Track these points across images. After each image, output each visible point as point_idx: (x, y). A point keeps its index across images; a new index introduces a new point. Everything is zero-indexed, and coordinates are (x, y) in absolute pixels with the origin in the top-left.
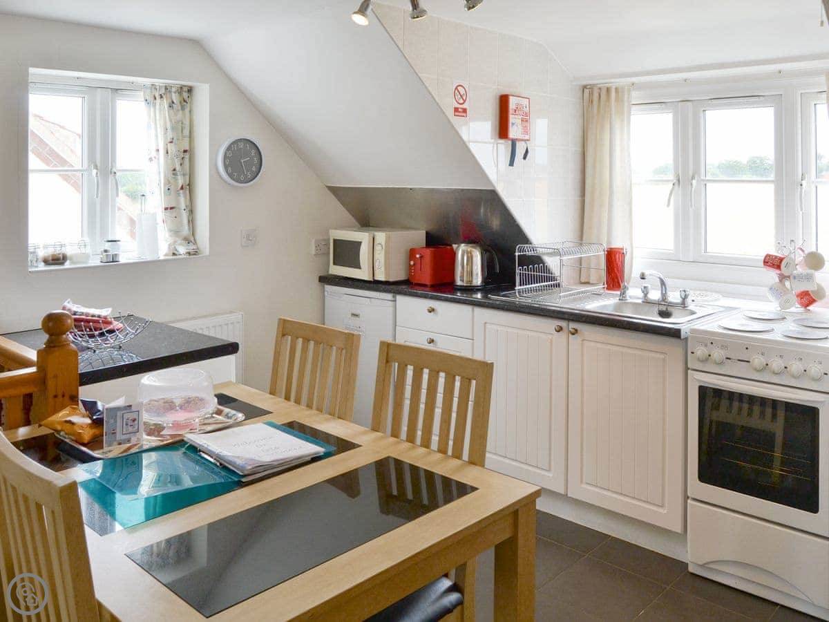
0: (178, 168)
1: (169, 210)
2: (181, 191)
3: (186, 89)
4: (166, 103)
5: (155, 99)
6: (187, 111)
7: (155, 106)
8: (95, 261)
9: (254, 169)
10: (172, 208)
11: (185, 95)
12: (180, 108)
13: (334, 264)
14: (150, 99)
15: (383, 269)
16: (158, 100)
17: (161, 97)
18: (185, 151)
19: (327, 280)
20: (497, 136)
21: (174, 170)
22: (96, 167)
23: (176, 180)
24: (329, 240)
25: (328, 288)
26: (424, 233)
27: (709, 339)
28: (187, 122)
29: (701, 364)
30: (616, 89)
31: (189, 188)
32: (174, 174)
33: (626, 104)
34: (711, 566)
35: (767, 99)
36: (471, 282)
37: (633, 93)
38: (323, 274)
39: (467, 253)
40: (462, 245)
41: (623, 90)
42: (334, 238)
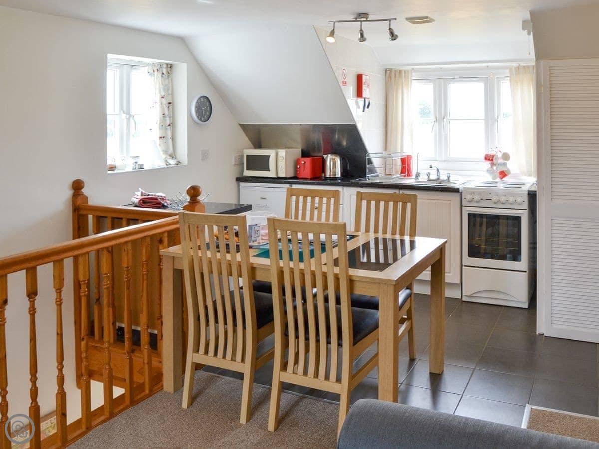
0: (167, 113)
1: (162, 138)
2: (169, 127)
3: (169, 66)
4: (160, 75)
5: (154, 71)
6: (170, 79)
7: (154, 75)
8: (129, 169)
9: (208, 114)
10: (164, 137)
11: (169, 69)
12: (167, 77)
13: (247, 169)
14: (151, 71)
15: (284, 170)
16: (156, 73)
17: (158, 71)
18: (170, 103)
19: (241, 179)
20: (356, 96)
21: (164, 114)
22: (124, 113)
23: (166, 120)
24: (242, 156)
25: (242, 184)
26: (300, 150)
27: (473, 191)
28: (170, 85)
29: (469, 203)
30: (405, 71)
31: (172, 125)
32: (163, 117)
33: (410, 80)
34: (474, 295)
35: (481, 79)
36: (335, 175)
37: (413, 74)
38: (238, 176)
39: (333, 159)
40: (330, 155)
41: (408, 72)
42: (248, 154)
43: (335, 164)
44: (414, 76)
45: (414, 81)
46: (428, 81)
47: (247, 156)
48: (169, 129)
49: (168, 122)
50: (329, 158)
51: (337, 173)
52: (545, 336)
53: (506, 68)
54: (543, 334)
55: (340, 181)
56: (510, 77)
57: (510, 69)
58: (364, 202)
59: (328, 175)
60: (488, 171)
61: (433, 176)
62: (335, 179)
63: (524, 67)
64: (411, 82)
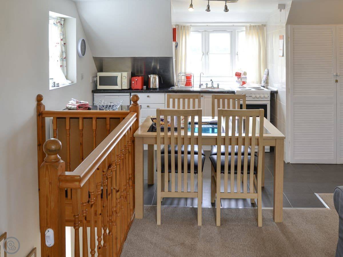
3: (63, 20)
5: (57, 23)
6: (64, 28)
7: (57, 25)
9: (84, 51)
10: (62, 66)
13: (100, 85)
15: (126, 85)
17: (59, 22)
18: (65, 44)
19: (95, 91)
20: (173, 40)
21: (62, 51)
25: (96, 94)
28: (65, 32)
31: (66, 58)
32: (62, 53)
35: (228, 32)
36: (156, 87)
37: (192, 28)
38: (93, 90)
39: (154, 77)
40: (152, 75)
41: (189, 26)
42: (100, 76)
43: (155, 80)
44: (192, 29)
45: (191, 32)
46: (199, 32)
47: (100, 77)
48: (65, 61)
49: (64, 56)
50: (152, 77)
51: (157, 86)
52: (291, 164)
53: (243, 26)
54: (289, 163)
55: (158, 90)
56: (246, 31)
57: (246, 27)
58: (216, 100)
59: (151, 87)
60: (236, 81)
61: (210, 85)
62: (156, 89)
63: (254, 26)
64: (190, 32)
